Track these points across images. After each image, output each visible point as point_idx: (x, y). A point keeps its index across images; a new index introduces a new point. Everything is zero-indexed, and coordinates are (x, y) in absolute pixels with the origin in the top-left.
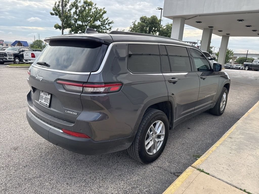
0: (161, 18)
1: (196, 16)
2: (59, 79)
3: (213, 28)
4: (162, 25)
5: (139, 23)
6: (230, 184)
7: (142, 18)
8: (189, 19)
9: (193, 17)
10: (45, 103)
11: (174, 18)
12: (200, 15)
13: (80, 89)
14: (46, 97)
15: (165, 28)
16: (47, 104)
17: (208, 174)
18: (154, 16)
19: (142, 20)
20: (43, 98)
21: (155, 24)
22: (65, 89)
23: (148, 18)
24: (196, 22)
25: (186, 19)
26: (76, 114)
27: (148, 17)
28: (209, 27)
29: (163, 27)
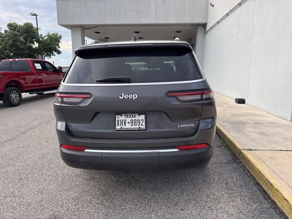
0: (37, 26)
1: (97, 26)
2: (170, 92)
3: (109, 39)
4: (41, 35)
5: (6, 31)
6: (272, 150)
7: (10, 25)
8: (89, 29)
9: (93, 27)
10: (134, 127)
11: (71, 26)
12: (102, 26)
13: (198, 97)
14: (133, 119)
15: (45, 38)
16: (139, 128)
17: (255, 150)
18: (28, 23)
19: (11, 27)
20: (127, 122)
21: (32, 34)
22: (180, 101)
23: (20, 25)
24: (95, 32)
25: (85, 29)
26: (193, 125)
27: (18, 24)
28: (105, 38)
29: (43, 36)
